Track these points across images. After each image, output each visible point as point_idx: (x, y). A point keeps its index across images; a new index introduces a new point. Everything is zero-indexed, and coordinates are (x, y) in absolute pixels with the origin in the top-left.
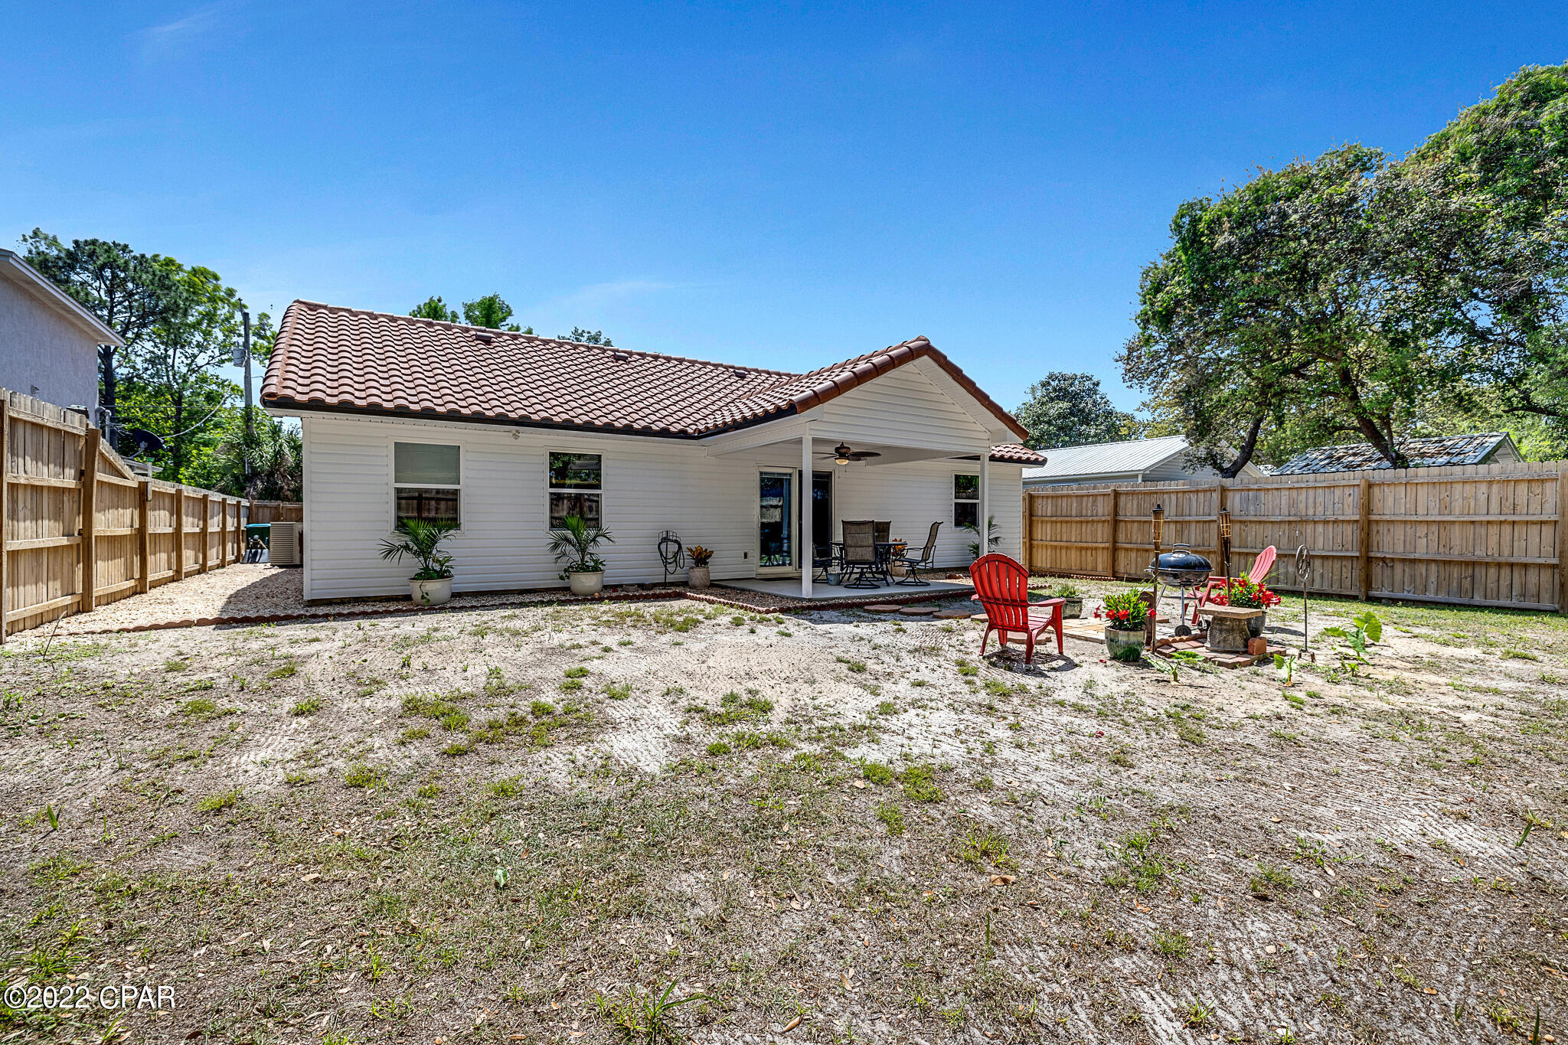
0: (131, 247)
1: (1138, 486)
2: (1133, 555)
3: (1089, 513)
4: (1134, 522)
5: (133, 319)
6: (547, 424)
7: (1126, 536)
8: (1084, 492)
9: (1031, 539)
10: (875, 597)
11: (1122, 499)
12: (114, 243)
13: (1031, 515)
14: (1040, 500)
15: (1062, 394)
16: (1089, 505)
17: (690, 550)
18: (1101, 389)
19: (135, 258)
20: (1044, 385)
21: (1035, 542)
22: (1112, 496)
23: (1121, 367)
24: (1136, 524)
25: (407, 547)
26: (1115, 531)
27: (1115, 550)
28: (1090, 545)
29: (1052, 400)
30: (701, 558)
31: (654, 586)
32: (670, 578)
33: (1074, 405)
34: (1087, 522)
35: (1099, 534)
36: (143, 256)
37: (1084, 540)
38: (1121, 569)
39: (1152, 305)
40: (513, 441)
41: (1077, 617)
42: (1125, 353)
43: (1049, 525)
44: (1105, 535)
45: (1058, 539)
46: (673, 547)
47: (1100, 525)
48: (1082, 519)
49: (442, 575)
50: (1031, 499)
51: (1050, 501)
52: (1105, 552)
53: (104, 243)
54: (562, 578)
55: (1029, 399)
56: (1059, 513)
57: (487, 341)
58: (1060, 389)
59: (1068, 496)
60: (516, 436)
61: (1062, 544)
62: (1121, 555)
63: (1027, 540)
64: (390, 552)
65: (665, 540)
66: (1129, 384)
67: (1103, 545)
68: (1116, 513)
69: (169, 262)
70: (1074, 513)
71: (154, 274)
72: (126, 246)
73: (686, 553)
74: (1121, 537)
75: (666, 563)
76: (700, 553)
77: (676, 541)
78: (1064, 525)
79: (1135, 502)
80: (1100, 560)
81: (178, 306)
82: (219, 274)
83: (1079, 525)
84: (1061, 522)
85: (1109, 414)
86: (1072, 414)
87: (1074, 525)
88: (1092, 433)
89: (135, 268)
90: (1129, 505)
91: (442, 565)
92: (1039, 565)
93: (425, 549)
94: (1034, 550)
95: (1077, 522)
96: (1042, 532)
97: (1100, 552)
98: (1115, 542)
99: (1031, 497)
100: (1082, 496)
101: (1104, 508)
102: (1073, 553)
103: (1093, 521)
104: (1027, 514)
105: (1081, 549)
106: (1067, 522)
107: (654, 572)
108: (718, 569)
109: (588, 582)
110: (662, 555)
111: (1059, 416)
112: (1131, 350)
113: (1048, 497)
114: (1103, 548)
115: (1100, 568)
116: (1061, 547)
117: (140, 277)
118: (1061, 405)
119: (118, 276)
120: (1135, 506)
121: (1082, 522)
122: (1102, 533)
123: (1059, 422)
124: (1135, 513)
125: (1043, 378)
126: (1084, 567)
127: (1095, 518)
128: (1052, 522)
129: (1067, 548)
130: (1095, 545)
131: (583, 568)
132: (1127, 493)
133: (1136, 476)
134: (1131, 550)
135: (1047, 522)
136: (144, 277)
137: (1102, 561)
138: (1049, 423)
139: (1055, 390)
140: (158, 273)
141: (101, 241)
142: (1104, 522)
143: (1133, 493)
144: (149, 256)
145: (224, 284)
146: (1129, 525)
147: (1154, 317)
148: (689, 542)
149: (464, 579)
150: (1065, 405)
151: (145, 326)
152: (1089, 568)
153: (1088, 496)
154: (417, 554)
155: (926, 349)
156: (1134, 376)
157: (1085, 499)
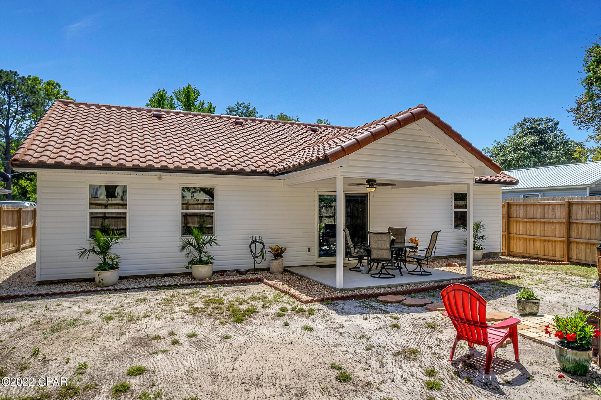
0: (18, 73)
1: (586, 199)
2: (583, 247)
3: (550, 216)
4: (583, 224)
5: (19, 109)
6: (178, 170)
7: (578, 233)
8: (546, 202)
9: (509, 233)
10: (390, 287)
11: (574, 208)
12: (11, 71)
13: (509, 217)
14: (515, 207)
15: (534, 131)
16: (550, 211)
17: (271, 248)
18: (560, 127)
19: (20, 78)
20: (521, 125)
21: (512, 235)
22: (566, 206)
23: (572, 116)
24: (585, 225)
25: (93, 250)
26: (569, 230)
27: (569, 243)
28: (551, 238)
29: (526, 134)
30: (278, 253)
31: (247, 271)
32: (258, 266)
33: (541, 138)
34: (549, 223)
35: (557, 232)
36: (23, 77)
37: (546, 235)
38: (574, 256)
39: (595, 73)
40: (157, 181)
41: (534, 314)
42: (575, 106)
43: (521, 224)
44: (562, 232)
45: (528, 233)
46: (260, 246)
47: (558, 225)
48: (545, 220)
49: (113, 267)
50: (508, 207)
51: (521, 207)
52: (562, 244)
53: (6, 72)
54: (187, 268)
55: (511, 133)
56: (528, 216)
57: (159, 117)
58: (532, 128)
59: (534, 205)
60: (160, 178)
61: (531, 237)
62: (574, 247)
63: (506, 233)
64: (83, 253)
65: (253, 242)
66: (579, 127)
67: (561, 239)
68: (570, 217)
69: (36, 79)
70: (539, 216)
71: (28, 86)
72: (16, 72)
73: (267, 250)
74: (574, 234)
75: (255, 257)
76: (277, 250)
77: (261, 243)
78: (532, 224)
79: (584, 210)
80: (558, 249)
81: (38, 102)
82: (60, 83)
83: (543, 225)
84: (530, 222)
85: (565, 143)
86: (540, 143)
87: (539, 225)
88: (554, 156)
89: (19, 83)
90: (579, 212)
91: (113, 261)
92: (515, 251)
93: (104, 249)
94: (511, 241)
95: (541, 222)
96: (517, 228)
97: (558, 244)
98: (569, 237)
99: (509, 205)
100: (545, 205)
101: (560, 214)
102: (539, 244)
103: (553, 222)
104: (506, 216)
105: (544, 241)
106: (534, 222)
107: (247, 263)
108: (289, 260)
109: (202, 271)
110: (252, 252)
111: (531, 145)
112: (579, 104)
113: (520, 205)
114: (560, 241)
115: (558, 254)
116: (530, 239)
117: (21, 88)
118: (532, 138)
119: (11, 88)
120: (584, 213)
121: (544, 223)
122: (560, 231)
123: (531, 149)
124: (584, 217)
125: (520, 120)
126: (546, 253)
127: (554, 220)
128: (523, 222)
129: (534, 240)
130: (554, 239)
131: (200, 262)
132: (578, 204)
133: (585, 188)
134: (582, 243)
135: (520, 222)
136: (23, 87)
137: (559, 252)
138: (524, 150)
139: (528, 128)
140: (30, 85)
141: (5, 70)
142: (560, 223)
143: (582, 204)
144: (26, 77)
145: (63, 89)
146: (580, 226)
147: (596, 82)
148: (270, 242)
149: (126, 269)
150: (535, 138)
151: (26, 112)
152: (550, 254)
153: (549, 205)
154: (99, 254)
155: (425, 114)
156: (582, 122)
157: (547, 207)
